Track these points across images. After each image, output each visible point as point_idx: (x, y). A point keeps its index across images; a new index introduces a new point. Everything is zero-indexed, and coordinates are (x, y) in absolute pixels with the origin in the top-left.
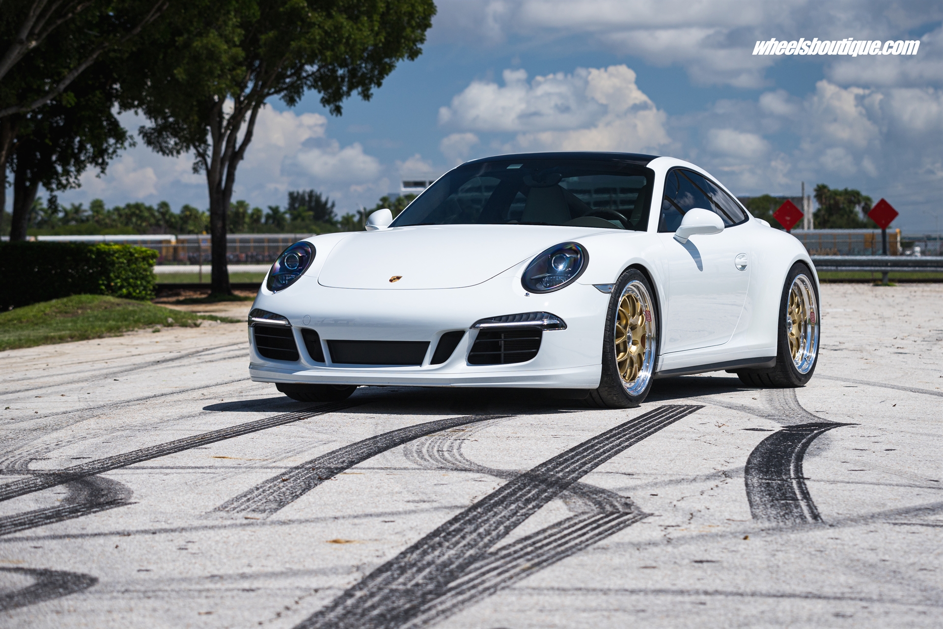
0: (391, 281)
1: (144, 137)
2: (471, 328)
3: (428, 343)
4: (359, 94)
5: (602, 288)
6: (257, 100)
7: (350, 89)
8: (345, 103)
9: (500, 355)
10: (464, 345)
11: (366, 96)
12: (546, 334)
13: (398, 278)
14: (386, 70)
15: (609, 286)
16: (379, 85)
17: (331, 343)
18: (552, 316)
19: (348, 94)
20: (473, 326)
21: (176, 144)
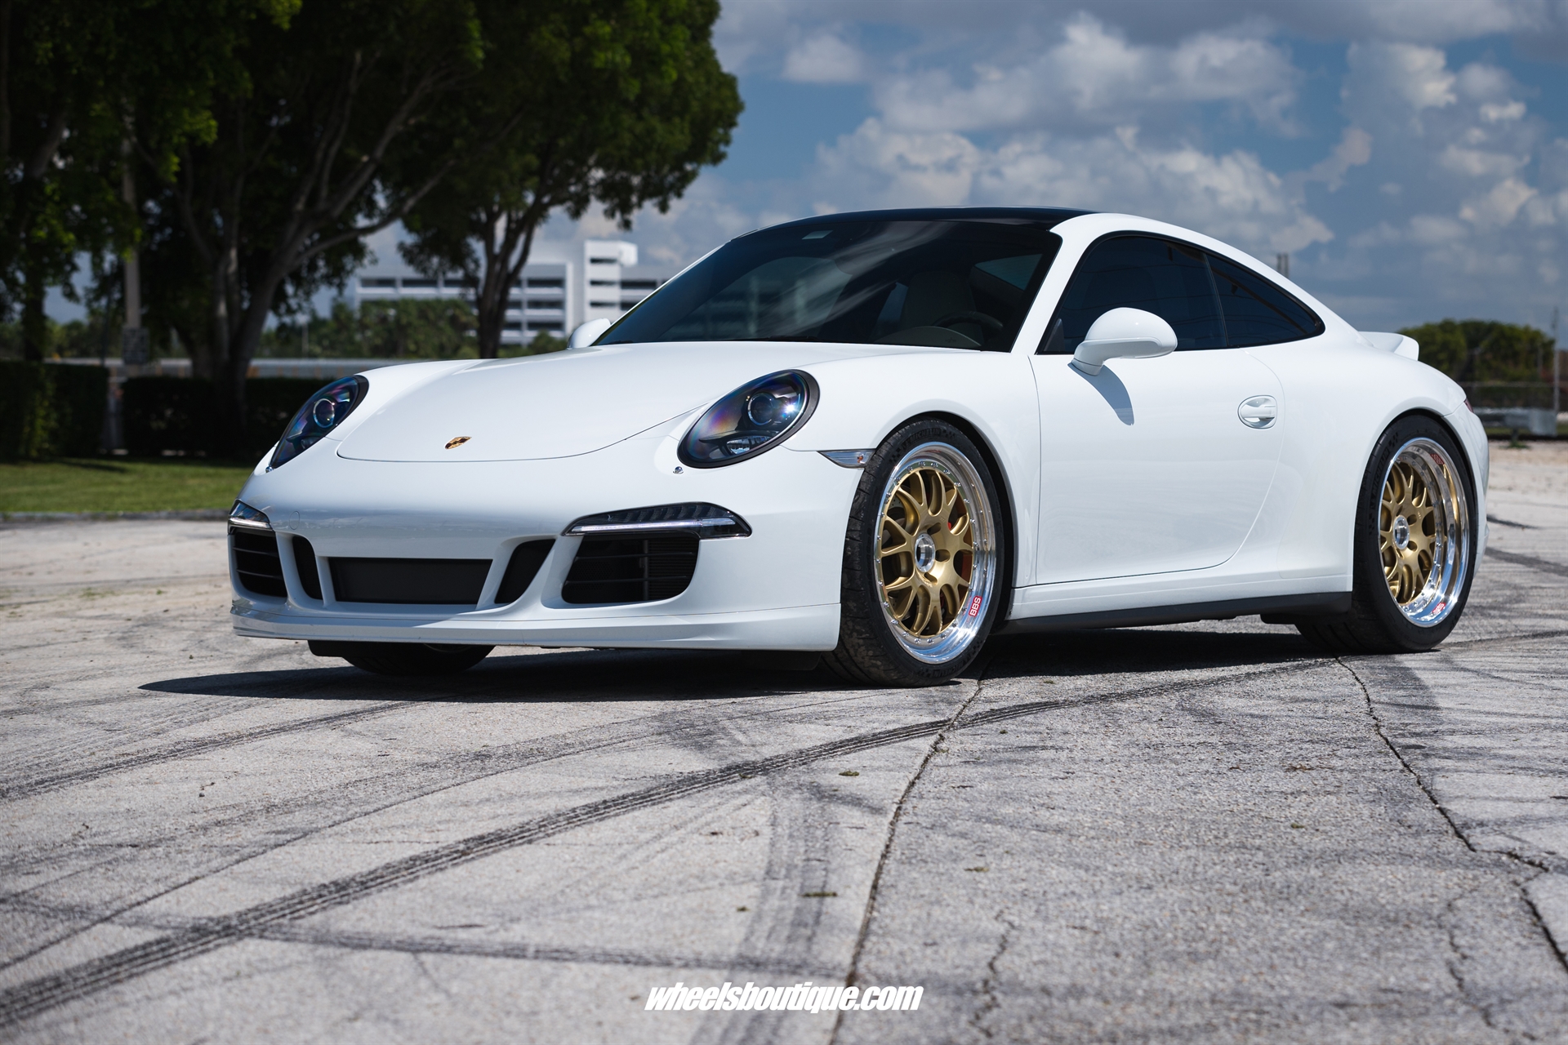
0: (448, 446)
1: (404, 256)
2: (563, 534)
4: (655, 205)
5: (839, 457)
6: (536, 214)
7: (641, 199)
8: (635, 216)
11: (664, 208)
12: (705, 544)
13: (463, 440)
14: (686, 179)
15: (858, 454)
16: (679, 195)
17: (335, 563)
18: (720, 511)
19: (640, 205)
20: (569, 530)
21: (441, 264)
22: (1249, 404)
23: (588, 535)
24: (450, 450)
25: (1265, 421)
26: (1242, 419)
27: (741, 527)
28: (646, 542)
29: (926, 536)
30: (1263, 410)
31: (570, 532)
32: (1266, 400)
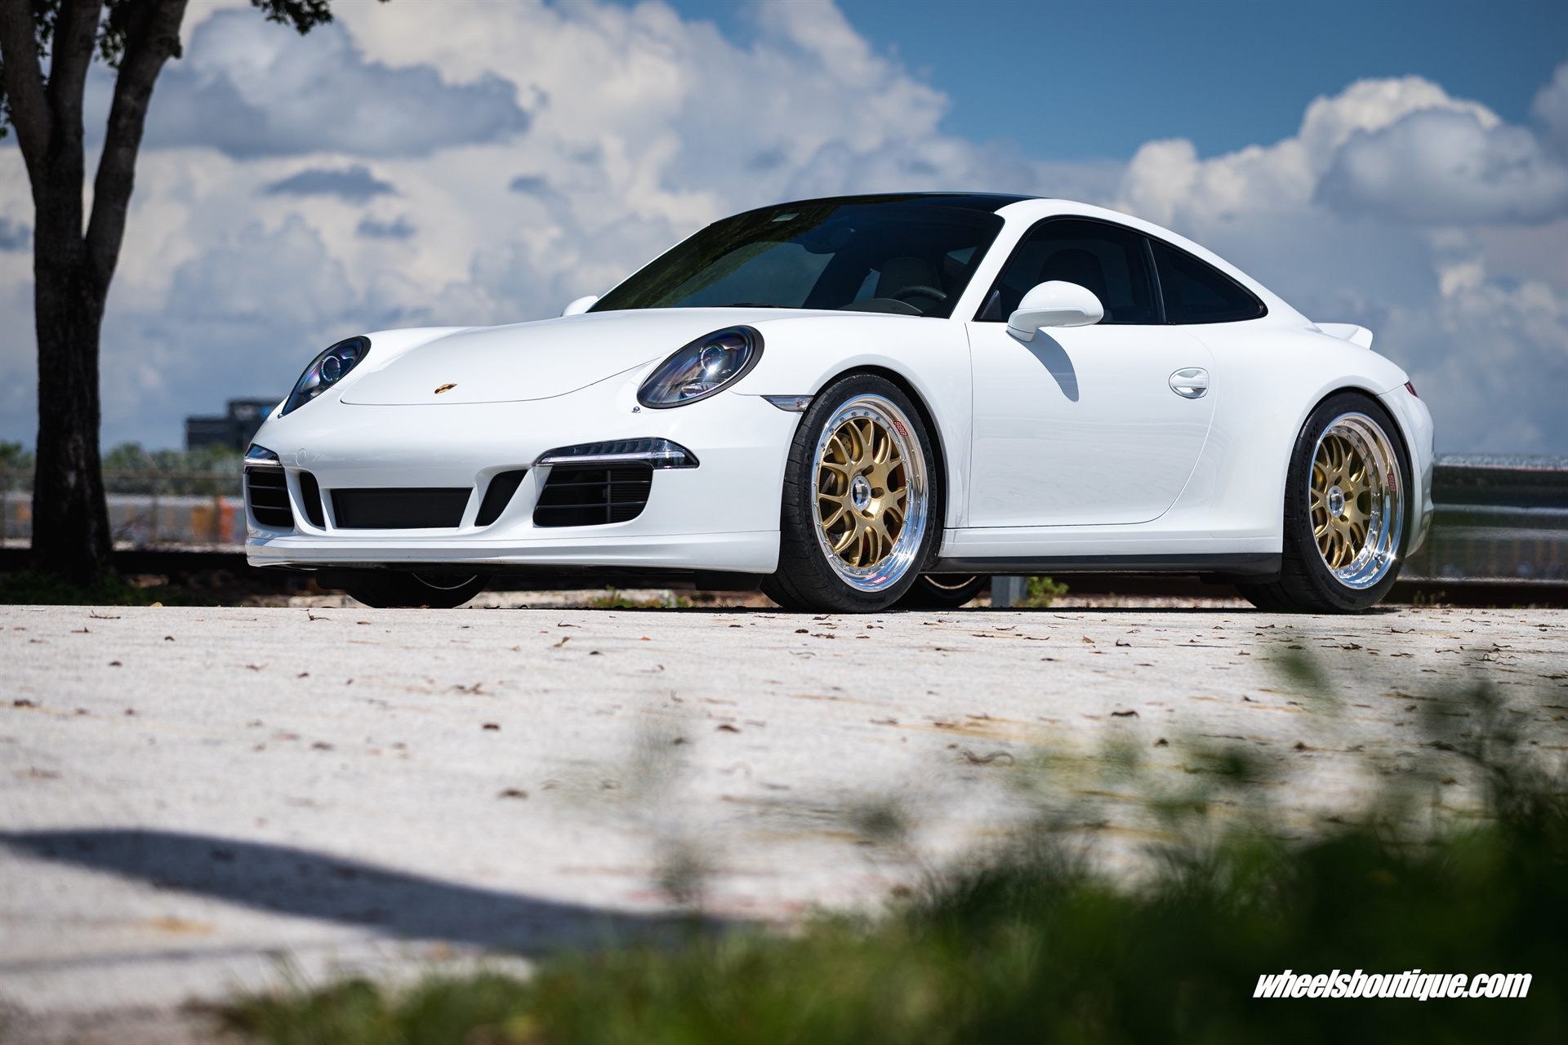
0: (437, 391)
3: (469, 490)
9: (605, 508)
10: (527, 492)
13: (450, 387)
22: (1179, 374)
23: (556, 466)
24: (439, 394)
25: (1198, 391)
26: (1174, 389)
27: (690, 460)
28: (609, 473)
29: (861, 478)
30: (1197, 380)
31: (540, 463)
32: (1198, 372)
